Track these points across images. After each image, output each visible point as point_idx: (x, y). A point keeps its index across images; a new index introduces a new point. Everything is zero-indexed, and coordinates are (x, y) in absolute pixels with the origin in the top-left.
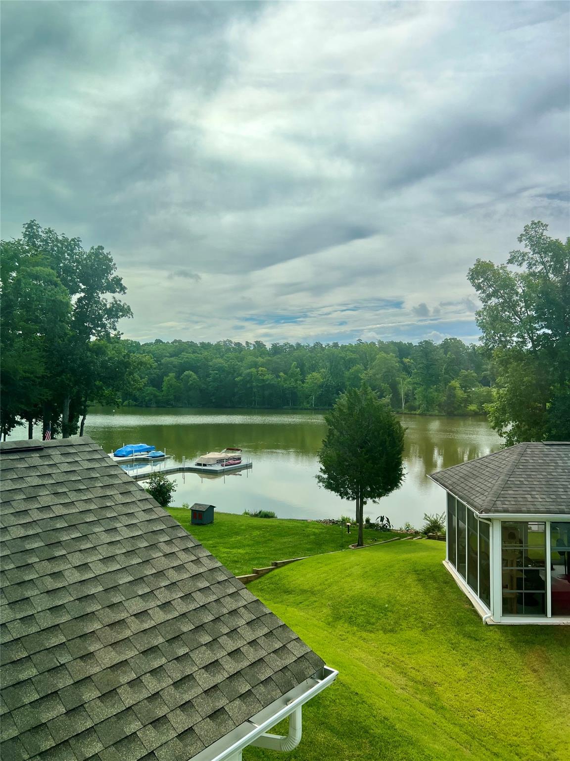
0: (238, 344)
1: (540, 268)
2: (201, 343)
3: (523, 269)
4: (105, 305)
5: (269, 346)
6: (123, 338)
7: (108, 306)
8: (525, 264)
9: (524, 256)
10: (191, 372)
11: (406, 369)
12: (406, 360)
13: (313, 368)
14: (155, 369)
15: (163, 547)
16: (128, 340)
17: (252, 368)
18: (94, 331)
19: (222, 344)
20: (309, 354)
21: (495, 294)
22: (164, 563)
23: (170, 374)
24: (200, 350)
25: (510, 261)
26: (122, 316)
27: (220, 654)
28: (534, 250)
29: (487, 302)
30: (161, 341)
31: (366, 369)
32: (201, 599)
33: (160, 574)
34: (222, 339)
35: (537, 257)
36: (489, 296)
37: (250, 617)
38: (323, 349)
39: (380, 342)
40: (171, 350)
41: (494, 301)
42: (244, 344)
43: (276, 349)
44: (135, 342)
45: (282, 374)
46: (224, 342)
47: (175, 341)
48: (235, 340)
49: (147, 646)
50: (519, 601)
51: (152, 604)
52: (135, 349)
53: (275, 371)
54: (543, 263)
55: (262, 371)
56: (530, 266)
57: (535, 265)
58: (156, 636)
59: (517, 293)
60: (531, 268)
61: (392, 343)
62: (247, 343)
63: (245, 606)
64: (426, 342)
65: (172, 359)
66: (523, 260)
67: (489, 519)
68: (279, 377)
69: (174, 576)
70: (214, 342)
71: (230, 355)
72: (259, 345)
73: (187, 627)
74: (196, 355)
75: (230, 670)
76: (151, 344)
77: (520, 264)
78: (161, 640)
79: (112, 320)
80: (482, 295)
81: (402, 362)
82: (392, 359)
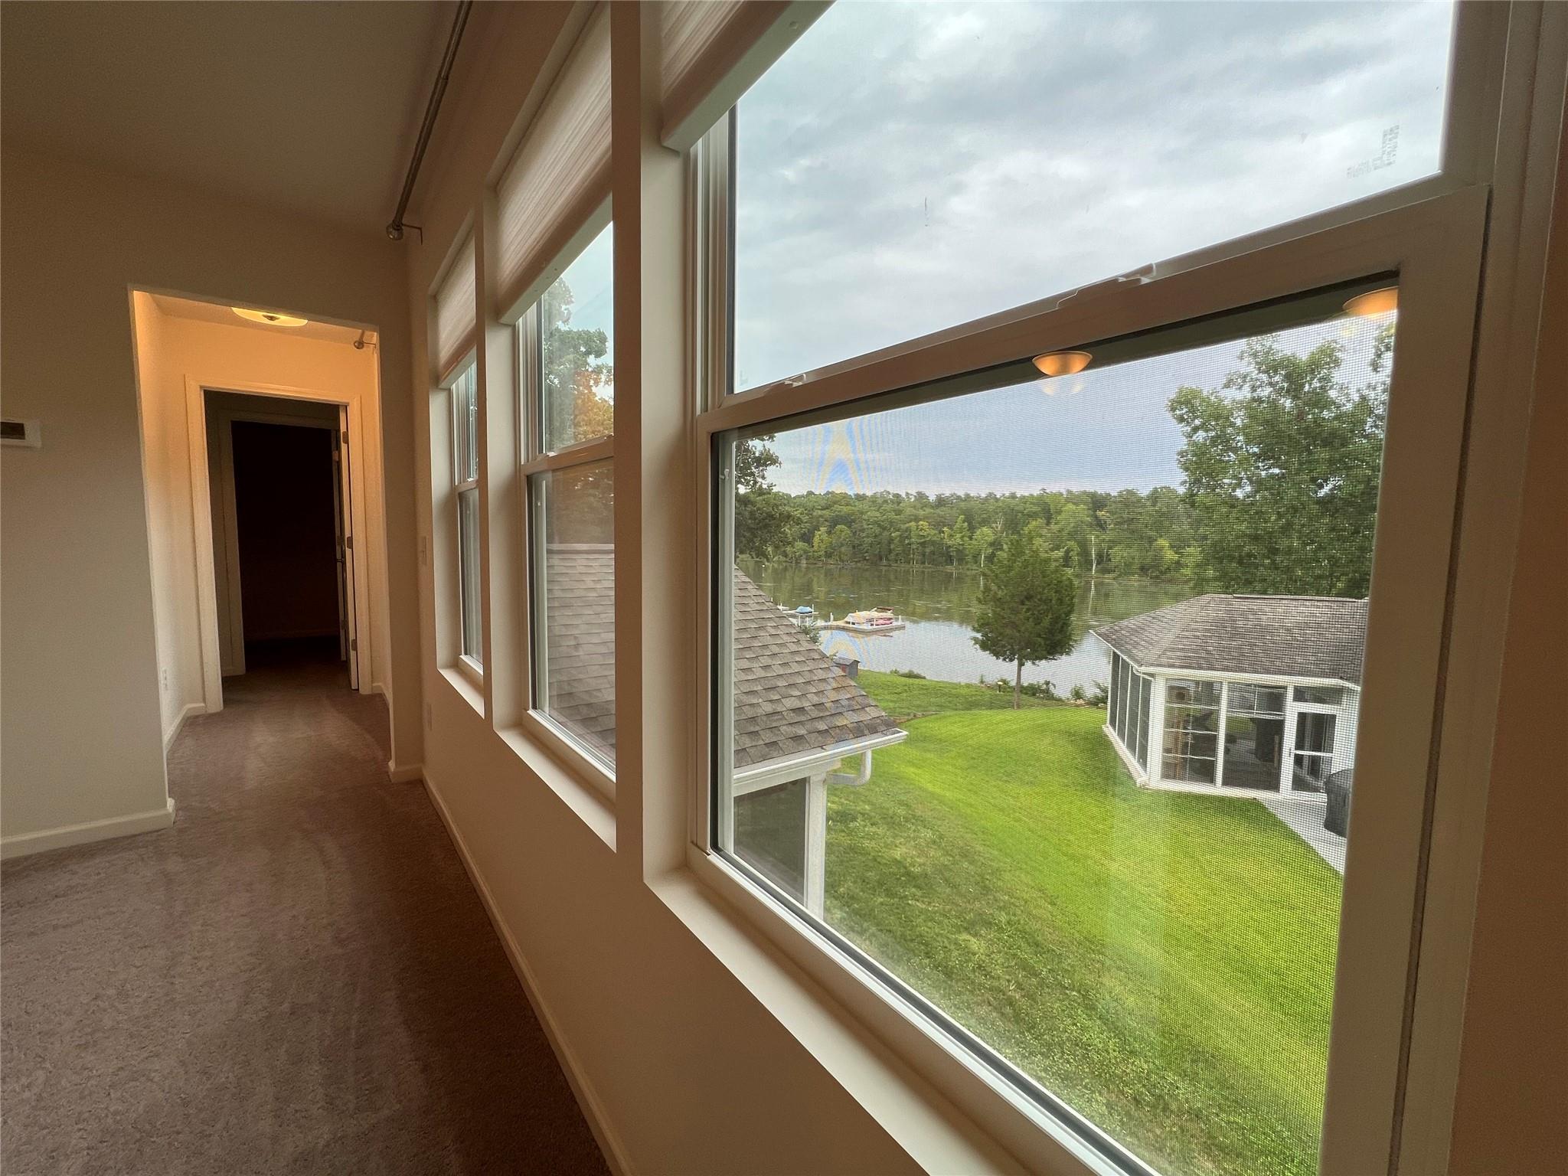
0: (897, 496)
1: (1268, 390)
2: (855, 495)
3: (1245, 394)
4: (754, 454)
5: (932, 498)
6: (775, 490)
7: (757, 455)
8: (1247, 388)
9: (1245, 377)
10: (843, 526)
11: (1101, 525)
12: (1099, 513)
13: (985, 522)
14: (806, 522)
15: (769, 629)
16: (779, 492)
17: (910, 522)
18: (743, 480)
19: (879, 495)
20: (980, 506)
21: (1203, 427)
22: (769, 640)
23: (821, 529)
24: (854, 502)
25: (1227, 386)
26: (770, 464)
27: (806, 704)
28: (1259, 369)
29: (1191, 437)
30: (813, 494)
31: (1048, 524)
32: (796, 668)
33: (765, 646)
34: (880, 489)
35: (1264, 377)
36: (1196, 429)
37: (835, 685)
38: (997, 500)
39: (1069, 492)
40: (822, 503)
41: (1201, 436)
42: (904, 496)
43: (941, 502)
44: (787, 495)
45: (945, 529)
46: (881, 493)
47: (828, 493)
48: (893, 490)
49: (748, 690)
50: (1184, 767)
51: (755, 665)
52: (786, 502)
53: (939, 524)
54: (1271, 384)
55: (922, 525)
56: (1254, 389)
57: (1260, 386)
58: (757, 685)
59: (1232, 425)
60: (1256, 391)
61: (1085, 493)
62: (907, 494)
63: (834, 678)
64: (1128, 491)
65: (824, 512)
66: (1244, 381)
67: (1152, 675)
68: (943, 532)
69: (776, 649)
70: (869, 493)
71: (888, 507)
72: (921, 496)
73: (781, 683)
74: (850, 507)
75: (812, 715)
76: (803, 496)
77: (1240, 388)
78: (760, 688)
79: (761, 468)
80: (1186, 429)
81: (1096, 517)
82: (1083, 512)
